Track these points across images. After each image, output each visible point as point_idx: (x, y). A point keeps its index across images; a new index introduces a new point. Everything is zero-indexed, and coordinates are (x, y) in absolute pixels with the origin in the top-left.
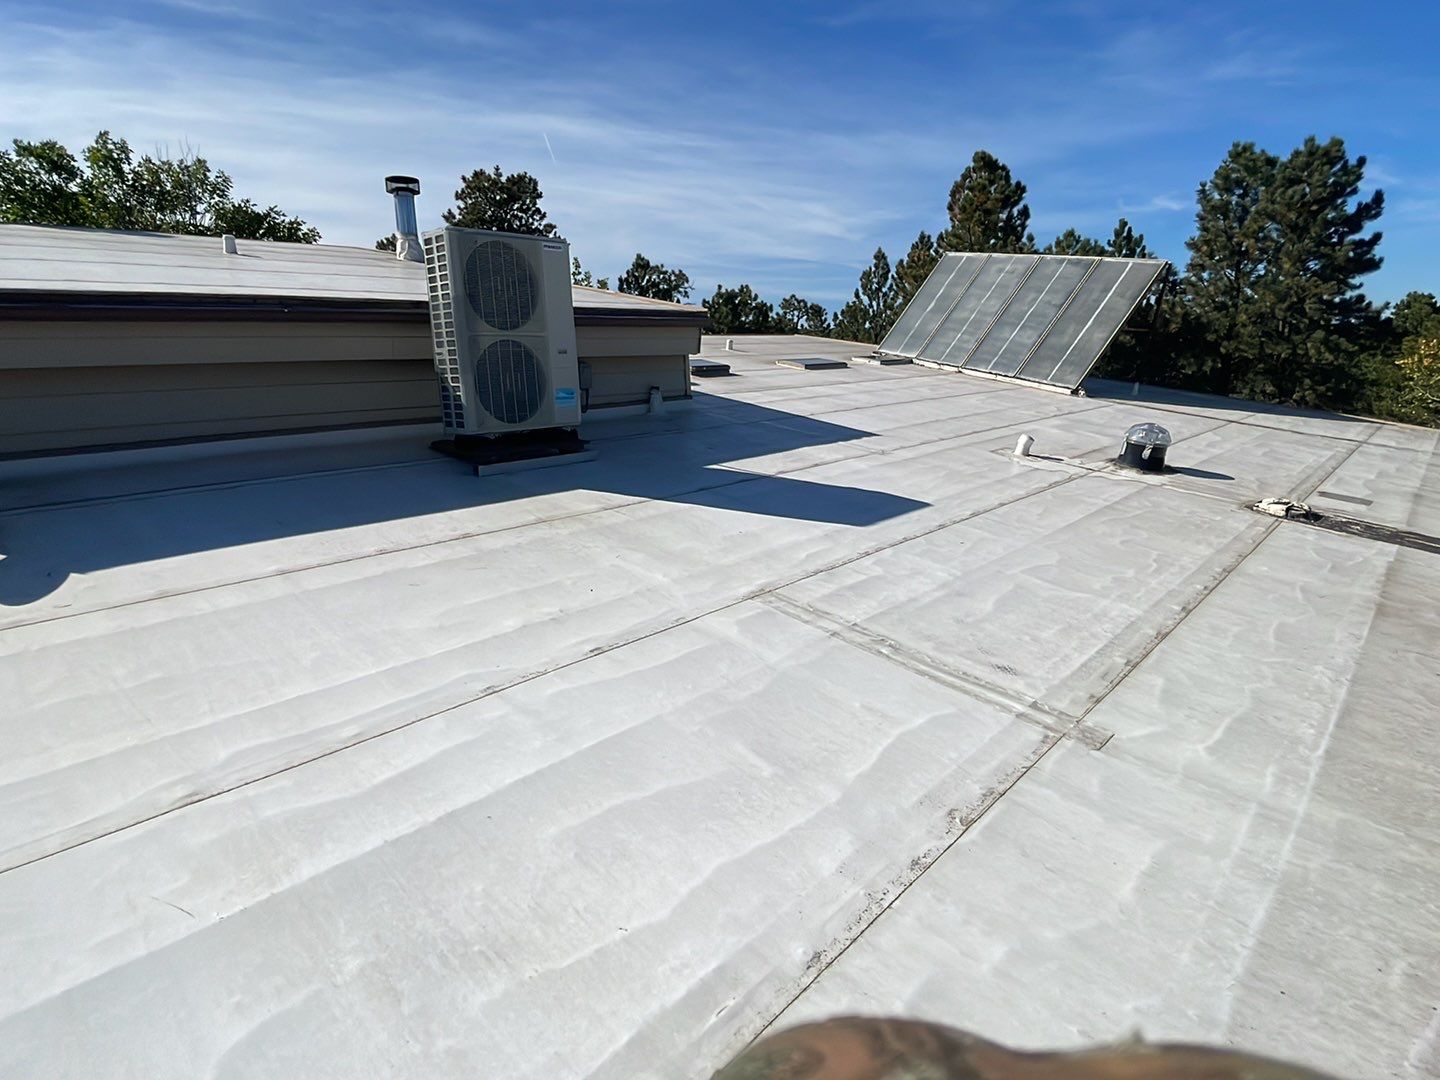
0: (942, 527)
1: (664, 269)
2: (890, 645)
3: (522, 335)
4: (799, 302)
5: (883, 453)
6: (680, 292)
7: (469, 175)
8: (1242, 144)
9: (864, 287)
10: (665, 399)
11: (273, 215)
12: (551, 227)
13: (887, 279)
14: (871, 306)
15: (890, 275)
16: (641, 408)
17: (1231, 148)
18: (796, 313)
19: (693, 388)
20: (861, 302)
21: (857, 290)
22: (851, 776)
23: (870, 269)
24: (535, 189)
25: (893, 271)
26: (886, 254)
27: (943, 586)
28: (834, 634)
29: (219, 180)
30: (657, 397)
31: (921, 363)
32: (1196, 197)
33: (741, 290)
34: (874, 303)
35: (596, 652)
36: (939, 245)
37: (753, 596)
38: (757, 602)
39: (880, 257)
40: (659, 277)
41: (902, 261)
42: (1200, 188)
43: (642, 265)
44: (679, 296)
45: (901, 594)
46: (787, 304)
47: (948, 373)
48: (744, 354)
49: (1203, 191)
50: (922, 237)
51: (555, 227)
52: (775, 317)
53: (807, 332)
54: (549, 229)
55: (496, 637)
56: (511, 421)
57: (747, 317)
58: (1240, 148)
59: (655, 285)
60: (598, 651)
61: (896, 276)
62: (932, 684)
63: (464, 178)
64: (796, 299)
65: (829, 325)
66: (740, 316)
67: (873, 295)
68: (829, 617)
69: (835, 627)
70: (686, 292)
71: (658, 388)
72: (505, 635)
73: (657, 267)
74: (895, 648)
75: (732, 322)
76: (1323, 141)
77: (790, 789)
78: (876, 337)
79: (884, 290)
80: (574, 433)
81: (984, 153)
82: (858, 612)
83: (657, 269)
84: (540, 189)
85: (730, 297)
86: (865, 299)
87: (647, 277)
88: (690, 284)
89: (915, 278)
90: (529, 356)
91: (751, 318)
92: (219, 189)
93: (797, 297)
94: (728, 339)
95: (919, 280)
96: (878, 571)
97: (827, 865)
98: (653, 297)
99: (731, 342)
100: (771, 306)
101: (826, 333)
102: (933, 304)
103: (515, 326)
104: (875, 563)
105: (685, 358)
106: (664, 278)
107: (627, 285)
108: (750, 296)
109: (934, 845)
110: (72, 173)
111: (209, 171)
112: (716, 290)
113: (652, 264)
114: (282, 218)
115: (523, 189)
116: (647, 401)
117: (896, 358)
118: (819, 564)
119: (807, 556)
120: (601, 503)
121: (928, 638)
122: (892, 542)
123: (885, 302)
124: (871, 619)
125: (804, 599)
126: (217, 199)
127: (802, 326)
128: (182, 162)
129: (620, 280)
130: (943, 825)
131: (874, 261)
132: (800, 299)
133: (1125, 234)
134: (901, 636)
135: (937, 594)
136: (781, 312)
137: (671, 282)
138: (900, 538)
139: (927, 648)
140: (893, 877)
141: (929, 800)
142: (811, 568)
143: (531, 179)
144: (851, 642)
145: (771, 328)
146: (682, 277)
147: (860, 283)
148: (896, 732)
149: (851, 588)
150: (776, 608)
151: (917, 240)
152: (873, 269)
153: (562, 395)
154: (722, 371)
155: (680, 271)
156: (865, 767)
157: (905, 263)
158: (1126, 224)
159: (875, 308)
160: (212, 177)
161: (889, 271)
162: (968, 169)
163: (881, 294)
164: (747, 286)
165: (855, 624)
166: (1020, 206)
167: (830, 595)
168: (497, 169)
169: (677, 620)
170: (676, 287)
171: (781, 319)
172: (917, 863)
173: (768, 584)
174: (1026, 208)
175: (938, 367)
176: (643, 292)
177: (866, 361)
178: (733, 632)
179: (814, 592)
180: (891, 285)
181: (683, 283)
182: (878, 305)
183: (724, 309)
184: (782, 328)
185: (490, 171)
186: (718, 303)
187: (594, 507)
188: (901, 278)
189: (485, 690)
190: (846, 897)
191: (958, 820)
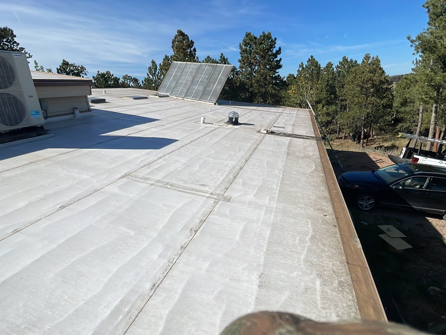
0: (182, 146)
1: (75, 65)
2: (170, 185)
3: (11, 90)
5: (162, 125)
6: (83, 73)
8: (248, 32)
10: (80, 112)
12: (22, 49)
15: (158, 68)
16: (70, 116)
17: (246, 34)
18: (129, 81)
19: (91, 107)
20: (150, 77)
21: (148, 73)
22: (161, 227)
26: (155, 62)
27: (185, 164)
28: (152, 185)
30: (77, 112)
31: (172, 96)
32: (239, 47)
33: (107, 72)
34: (154, 78)
36: (171, 59)
37: (122, 177)
38: (124, 179)
39: (153, 62)
40: (73, 68)
41: (160, 64)
42: (239, 45)
43: (65, 64)
44: (83, 75)
45: (172, 168)
46: (125, 78)
47: (180, 100)
48: (111, 95)
49: (240, 46)
52: (121, 82)
57: (111, 82)
58: (248, 34)
59: (72, 71)
60: (63, 207)
62: (183, 194)
65: (141, 85)
66: (108, 82)
67: (153, 75)
68: (150, 179)
69: (152, 182)
70: (86, 74)
71: (77, 108)
73: (72, 64)
74: (172, 185)
76: (266, 33)
77: (141, 236)
78: (156, 89)
79: (157, 73)
80: (42, 128)
81: (180, 30)
82: (159, 176)
83: (72, 65)
84: (14, 33)
85: (103, 75)
87: (69, 68)
88: (87, 70)
89: (165, 69)
94: (104, 90)
95: (167, 70)
96: (165, 163)
97: (155, 257)
98: (72, 75)
99: (105, 91)
100: (119, 78)
101: (140, 87)
102: (172, 78)
103: (6, 87)
104: (163, 160)
105: (86, 97)
106: (76, 68)
107: (60, 71)
108: (110, 75)
109: (187, 240)
112: (97, 73)
113: (70, 63)
116: (73, 113)
117: (163, 95)
118: (145, 163)
119: (141, 161)
120: (58, 152)
121: (181, 180)
122: (168, 153)
124: (164, 178)
125: (141, 175)
127: (132, 85)
129: (57, 69)
130: (189, 234)
131: (152, 64)
132: (129, 76)
133: (223, 58)
134: (174, 181)
135: (182, 167)
136: (123, 80)
137: (79, 70)
138: (170, 151)
139: (181, 183)
140: (176, 253)
141: (185, 228)
142: (142, 165)
144: (158, 186)
148: (174, 210)
149: (156, 169)
150: (132, 180)
151: (165, 57)
153: (33, 113)
154: (103, 101)
155: (82, 66)
156: (164, 224)
158: (222, 54)
162: (176, 35)
164: (109, 71)
165: (159, 180)
166: (193, 48)
167: (150, 173)
169: (94, 190)
170: (81, 72)
171: (123, 83)
172: (183, 247)
173: (128, 172)
174: (195, 48)
175: (177, 98)
176: (68, 74)
177: (154, 96)
178: (116, 191)
179: (144, 172)
180: (159, 72)
181: (84, 70)
183: (102, 79)
184: (124, 86)
186: (99, 77)
187: (55, 154)
188: (161, 69)
189: (13, 231)
190: (162, 264)
191: (193, 231)
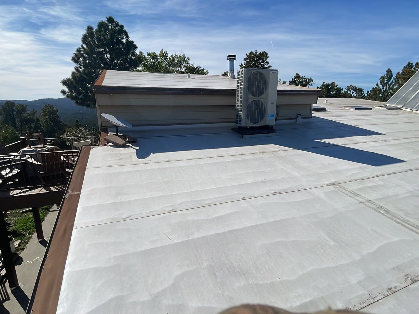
0: (410, 170)
1: (305, 78)
2: (385, 210)
3: (261, 98)
4: (353, 87)
5: (386, 141)
7: (248, 54)
9: (381, 82)
10: (302, 118)
11: (198, 68)
12: (270, 66)
13: (391, 79)
14: (383, 88)
15: (393, 78)
16: (295, 120)
18: (352, 91)
19: (312, 115)
20: (379, 87)
21: (378, 83)
22: (365, 252)
23: (384, 75)
24: (267, 56)
25: (394, 76)
26: (391, 71)
27: (410, 192)
28: (361, 202)
29: (188, 59)
30: (300, 117)
31: (404, 109)
33: (332, 84)
34: (385, 88)
35: (275, 194)
36: (416, 67)
37: (330, 185)
38: (331, 187)
39: (389, 71)
40: (303, 80)
41: (399, 73)
43: (298, 76)
44: (309, 86)
45: (391, 192)
46: (349, 88)
47: (416, 113)
48: (331, 104)
50: (409, 64)
51: (271, 66)
53: (355, 97)
54: (269, 67)
55: (246, 184)
56: (254, 123)
59: (301, 82)
60: (275, 193)
61: (395, 78)
62: (402, 227)
63: (247, 54)
64: (352, 86)
65: (364, 95)
66: (330, 92)
68: (360, 196)
69: (363, 200)
70: (312, 85)
71: (300, 115)
72: (248, 184)
74: (387, 212)
75: (327, 94)
77: (340, 251)
78: (385, 99)
79: (390, 83)
80: (272, 127)
82: (372, 196)
83: (302, 78)
85: (327, 86)
86: (381, 86)
87: (299, 80)
89: (404, 79)
90: (262, 104)
91: (334, 92)
92: (187, 62)
93: (353, 85)
96: (381, 183)
99: (327, 100)
100: (342, 89)
101: (364, 98)
102: (412, 88)
104: (380, 180)
105: (311, 105)
107: (291, 83)
108: (334, 85)
109: (399, 285)
110: (157, 60)
111: (185, 57)
113: (301, 76)
114: (200, 68)
115: (263, 56)
116: (297, 118)
117: (393, 107)
118: (357, 177)
119: (352, 174)
120: (278, 149)
121: (402, 210)
122: (387, 173)
123: (389, 87)
124: (377, 200)
125: (350, 189)
126: (186, 64)
127: (354, 95)
128: (180, 55)
129: (290, 81)
130: (403, 279)
131: (386, 73)
132: (354, 86)
134: (389, 207)
135: (406, 195)
136: (346, 91)
137: (307, 81)
138: (391, 172)
139: (401, 214)
140: (380, 291)
141: (397, 268)
142: (354, 178)
143: (266, 53)
144: (368, 206)
145: (341, 96)
146: (311, 80)
147: (379, 81)
148: (385, 242)
149: (370, 187)
150: (339, 190)
151: (407, 65)
152: (385, 76)
153: (270, 116)
154: (323, 110)
155: (310, 78)
156: (371, 251)
157: (400, 73)
159: (385, 89)
160: (186, 59)
161: (392, 76)
163: (388, 84)
164: (334, 82)
165: (370, 200)
167: (360, 189)
168: (256, 51)
169: (302, 188)
170: (308, 83)
171: (345, 93)
172: (390, 290)
173: (336, 182)
175: (412, 111)
176: (297, 85)
177: (380, 108)
178: (322, 196)
179: (355, 187)
180: (393, 81)
181: (311, 82)
182: (386, 88)
183: (325, 90)
184: (346, 96)
185: (254, 52)
186: (323, 88)
188: (398, 79)
189: (242, 198)
191: (409, 279)
